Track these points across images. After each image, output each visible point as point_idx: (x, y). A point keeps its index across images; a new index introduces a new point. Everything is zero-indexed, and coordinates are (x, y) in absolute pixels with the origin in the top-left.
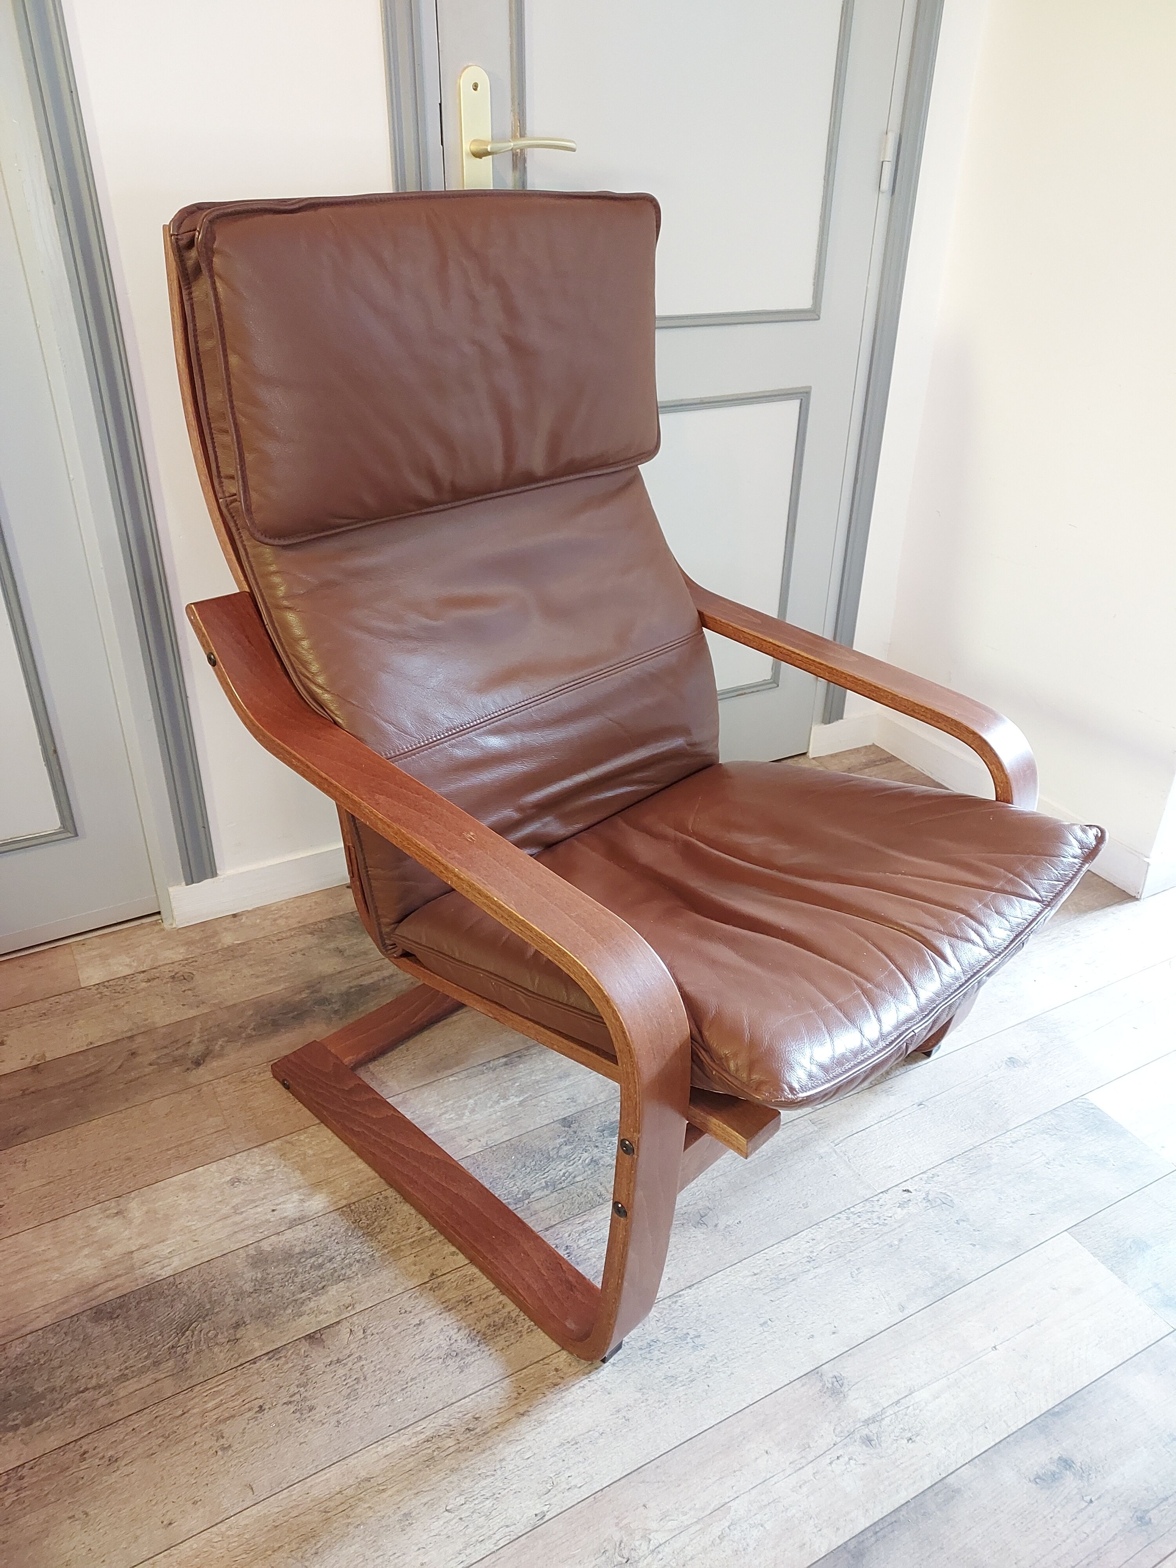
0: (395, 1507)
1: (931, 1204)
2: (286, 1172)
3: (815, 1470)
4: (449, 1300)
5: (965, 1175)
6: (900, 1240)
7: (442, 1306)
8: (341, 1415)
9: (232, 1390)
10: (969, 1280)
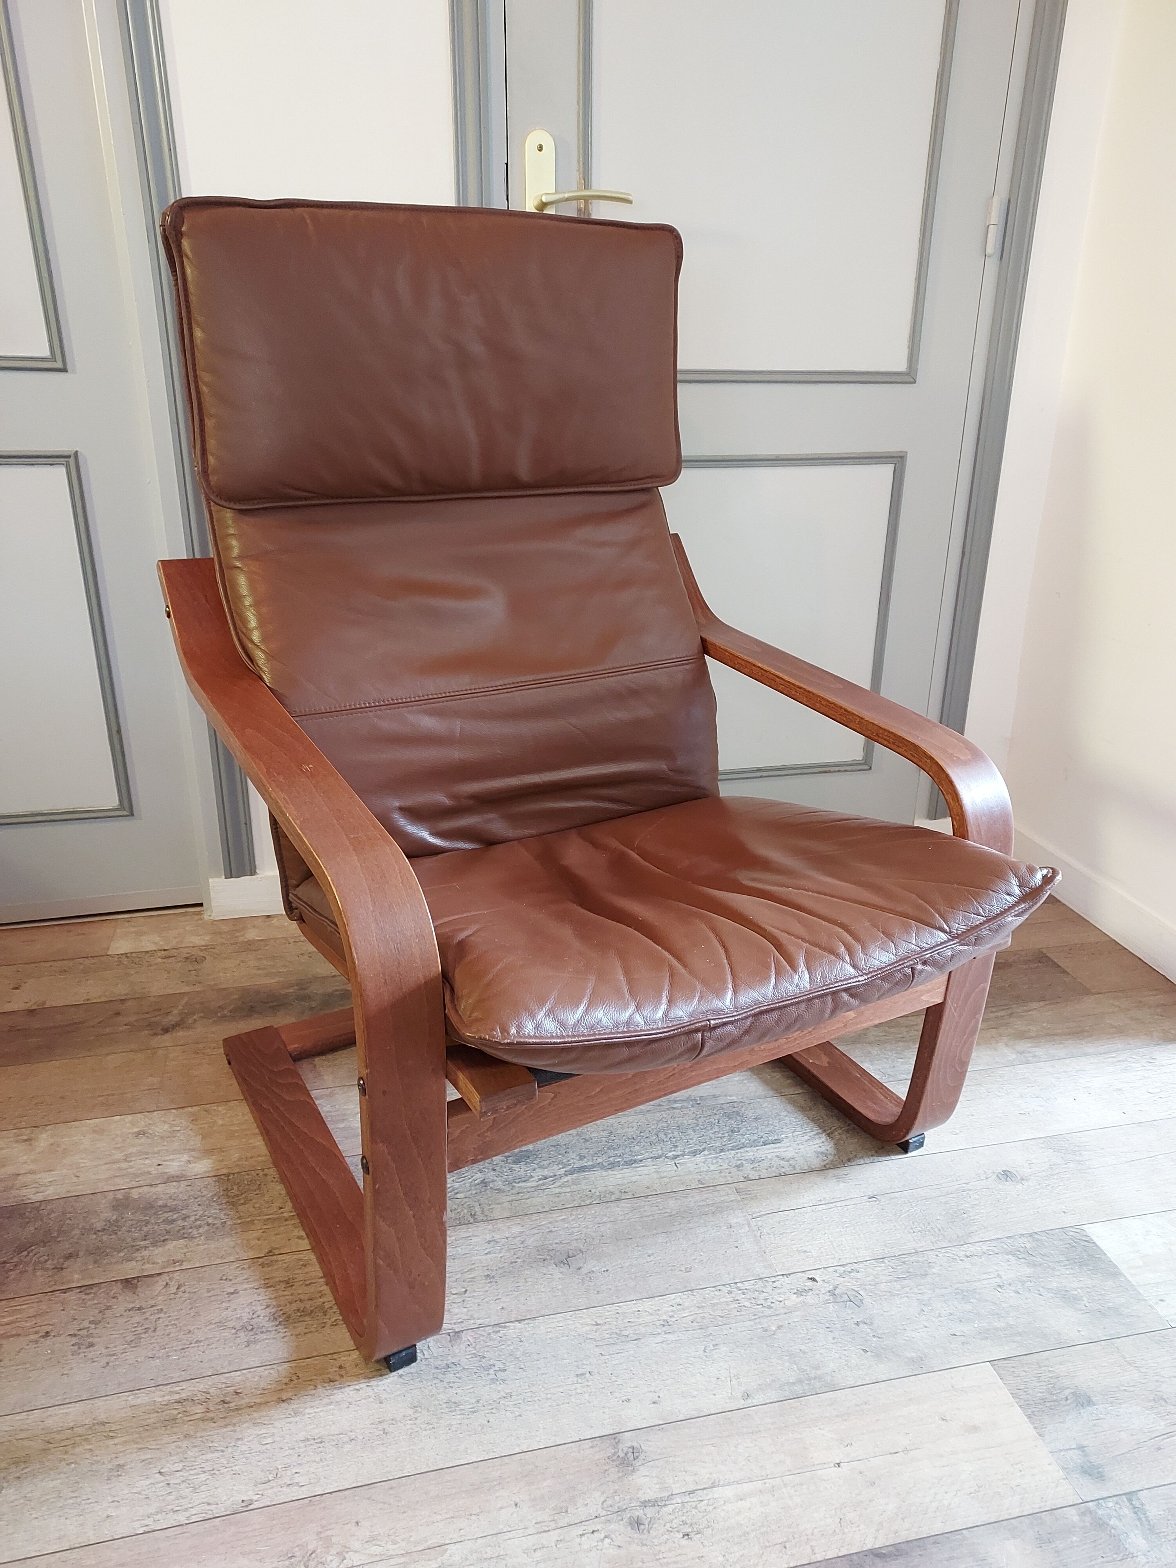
0: (114, 1456)
1: (834, 1298)
2: (189, 1135)
3: (562, 1537)
4: (273, 1278)
5: (890, 1278)
6: (780, 1327)
7: (263, 1282)
8: (113, 1358)
9: (32, 1312)
10: (842, 1385)
